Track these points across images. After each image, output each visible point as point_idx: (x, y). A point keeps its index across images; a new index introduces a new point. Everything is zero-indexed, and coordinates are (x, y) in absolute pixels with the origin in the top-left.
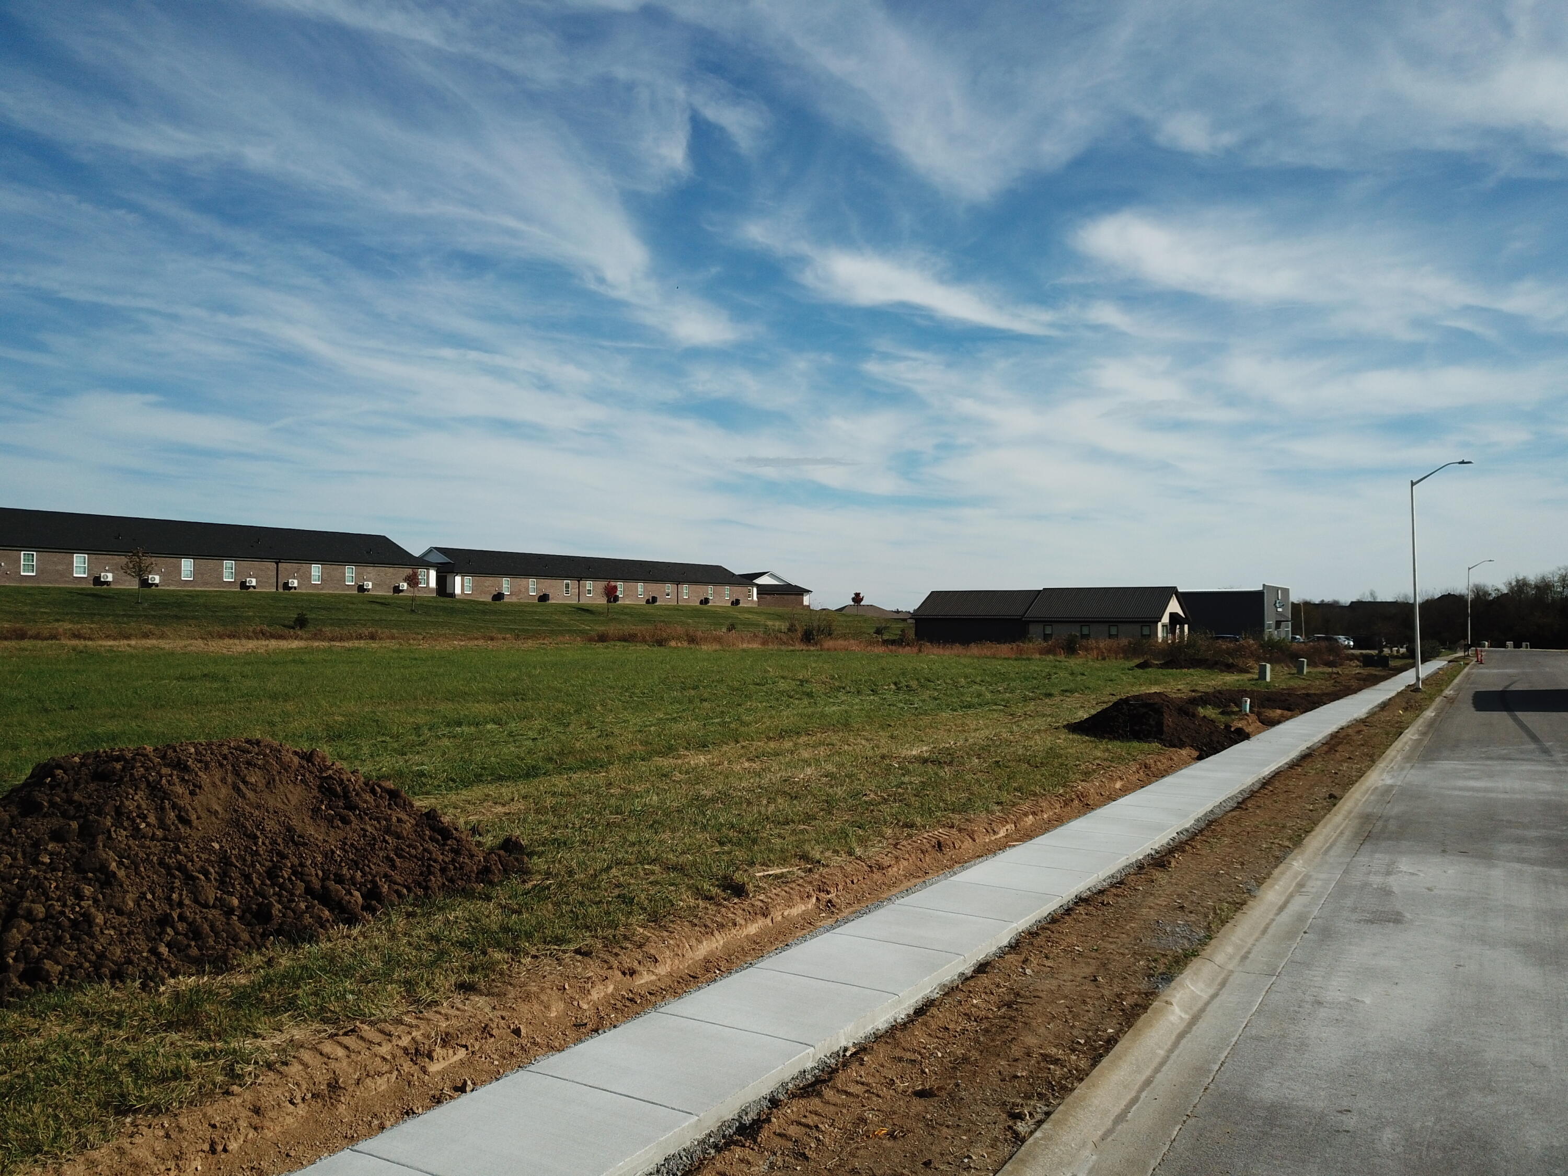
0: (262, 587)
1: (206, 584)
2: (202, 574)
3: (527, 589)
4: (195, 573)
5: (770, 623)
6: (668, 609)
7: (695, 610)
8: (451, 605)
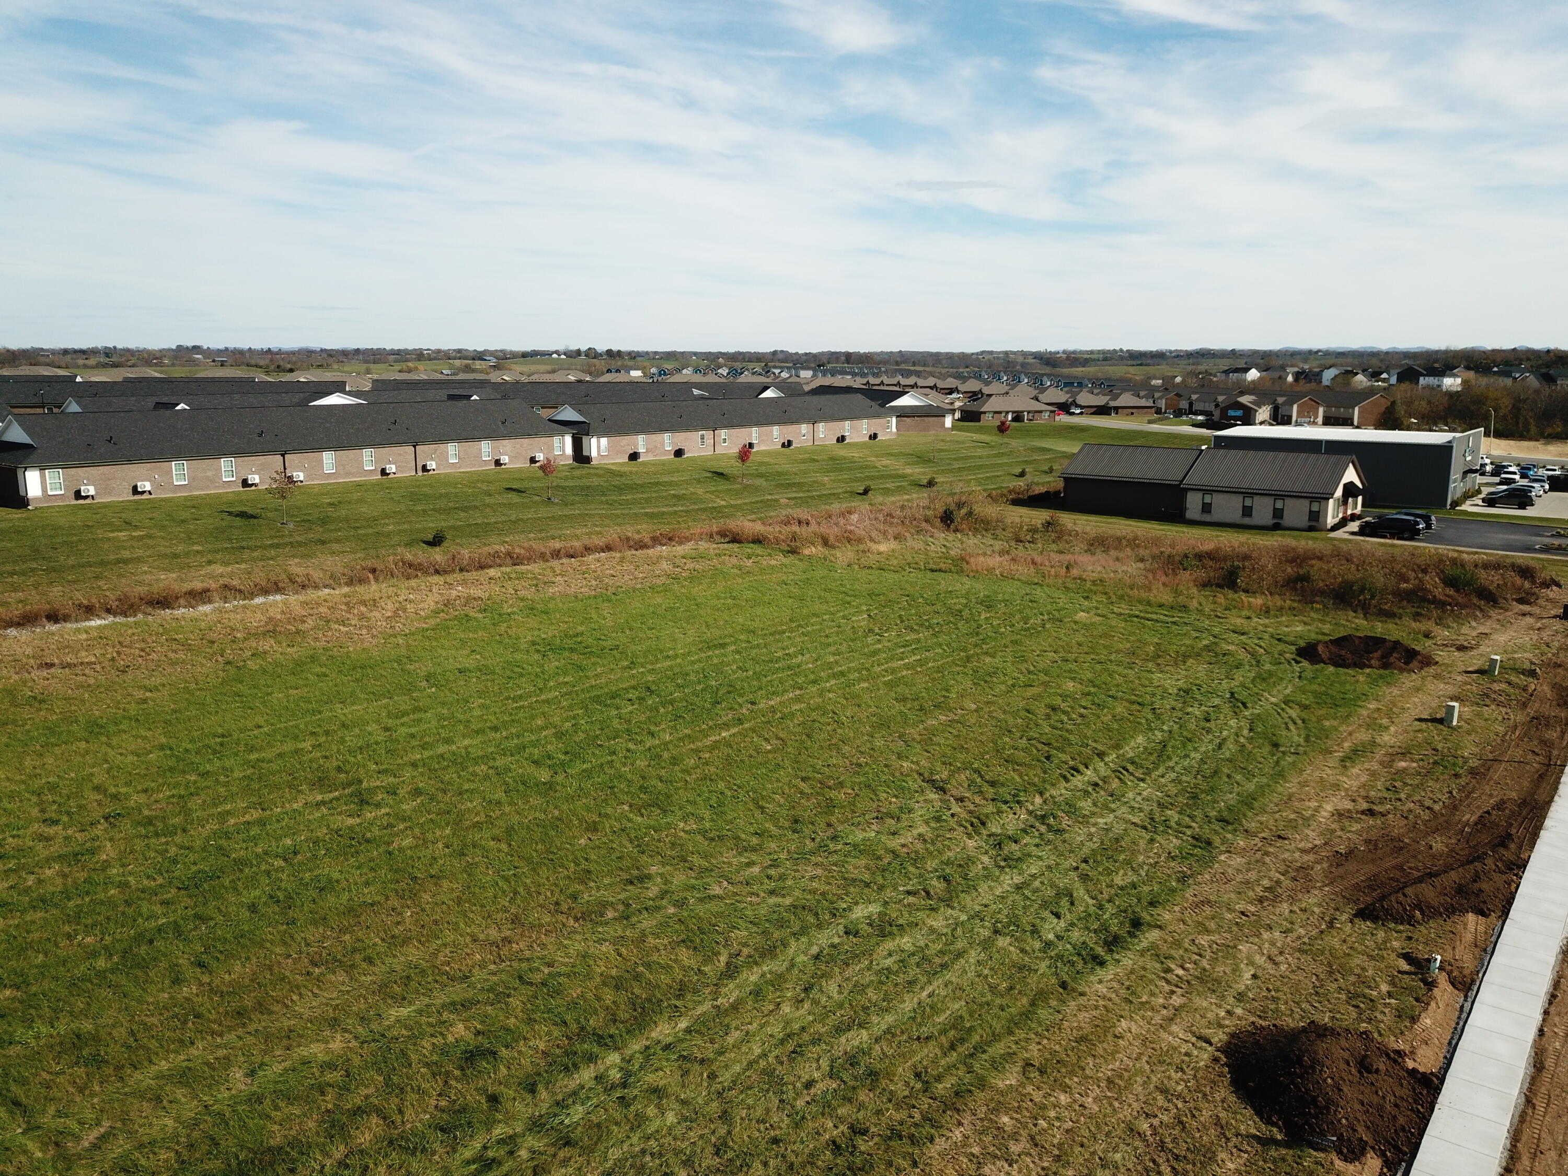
0: (402, 472)
1: (348, 474)
2: (344, 466)
3: (663, 444)
4: (338, 464)
5: (908, 471)
6: (804, 461)
7: (832, 459)
8: (586, 482)
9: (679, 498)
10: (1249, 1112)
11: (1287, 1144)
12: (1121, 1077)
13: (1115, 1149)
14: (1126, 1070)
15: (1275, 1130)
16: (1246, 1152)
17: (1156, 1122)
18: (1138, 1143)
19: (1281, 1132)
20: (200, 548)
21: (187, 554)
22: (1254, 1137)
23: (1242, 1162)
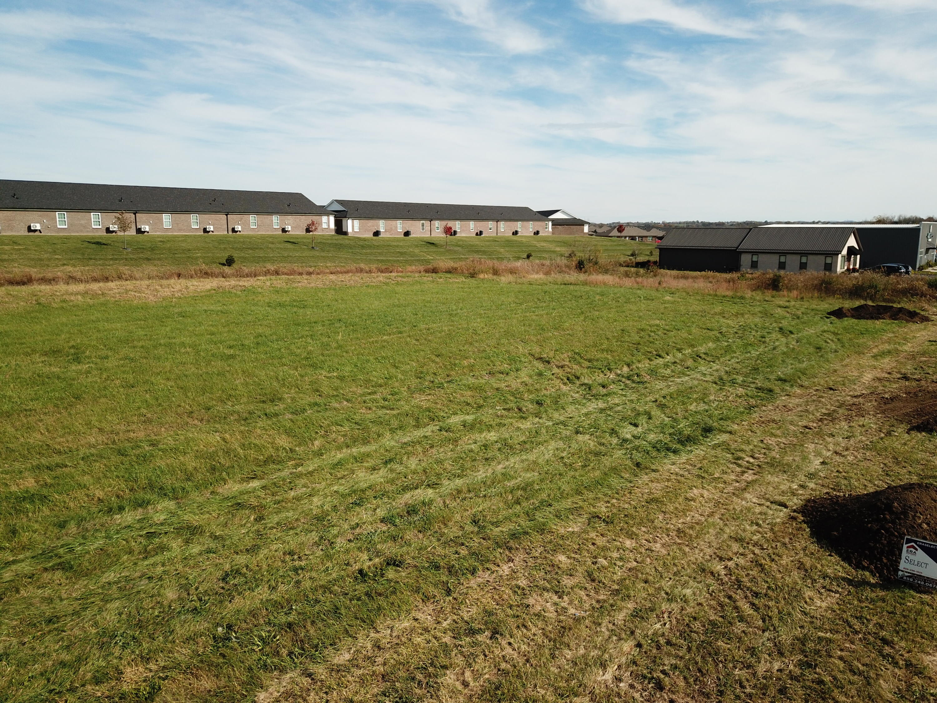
0: (218, 231)
1: (180, 230)
2: (177, 224)
3: (396, 227)
4: (173, 222)
5: (558, 249)
6: (488, 241)
7: (507, 241)
8: (341, 242)
9: (402, 254)
10: (835, 558)
11: (884, 587)
12: (692, 528)
13: (685, 585)
14: (697, 524)
15: (867, 573)
16: (837, 592)
17: (730, 564)
18: (710, 581)
19: (874, 576)
20: (60, 257)
21: (49, 260)
22: (844, 579)
23: (834, 601)
